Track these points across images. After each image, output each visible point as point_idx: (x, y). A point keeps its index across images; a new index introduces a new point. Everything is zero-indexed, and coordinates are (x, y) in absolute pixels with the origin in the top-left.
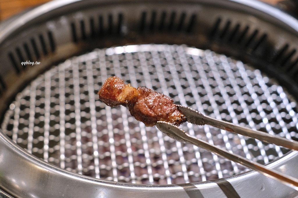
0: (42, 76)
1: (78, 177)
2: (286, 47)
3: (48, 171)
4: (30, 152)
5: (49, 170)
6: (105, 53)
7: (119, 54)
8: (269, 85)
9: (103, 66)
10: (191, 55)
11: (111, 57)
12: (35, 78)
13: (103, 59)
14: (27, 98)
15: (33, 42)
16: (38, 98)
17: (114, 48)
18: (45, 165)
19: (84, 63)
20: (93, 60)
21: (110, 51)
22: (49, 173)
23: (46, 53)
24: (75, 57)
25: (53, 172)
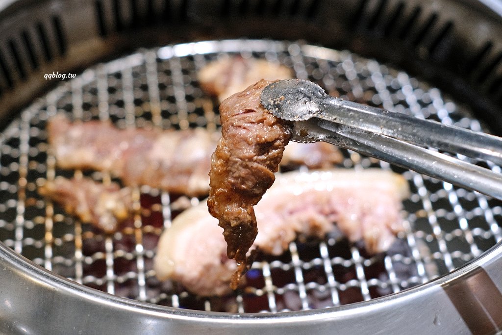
0: (41, 100)
1: (108, 299)
2: (489, 46)
3: (52, 287)
4: (19, 249)
5: (54, 286)
6: (157, 55)
7: (181, 58)
8: (455, 117)
9: (153, 81)
10: (314, 59)
11: (167, 62)
12: (27, 104)
13: (152, 68)
14: (14, 143)
15: (25, 36)
16: (33, 142)
17: (172, 47)
18: (48, 277)
19: (118, 75)
20: (134, 68)
21: (166, 52)
22: (55, 291)
23: (49, 57)
24: (101, 65)
25: (62, 289)
